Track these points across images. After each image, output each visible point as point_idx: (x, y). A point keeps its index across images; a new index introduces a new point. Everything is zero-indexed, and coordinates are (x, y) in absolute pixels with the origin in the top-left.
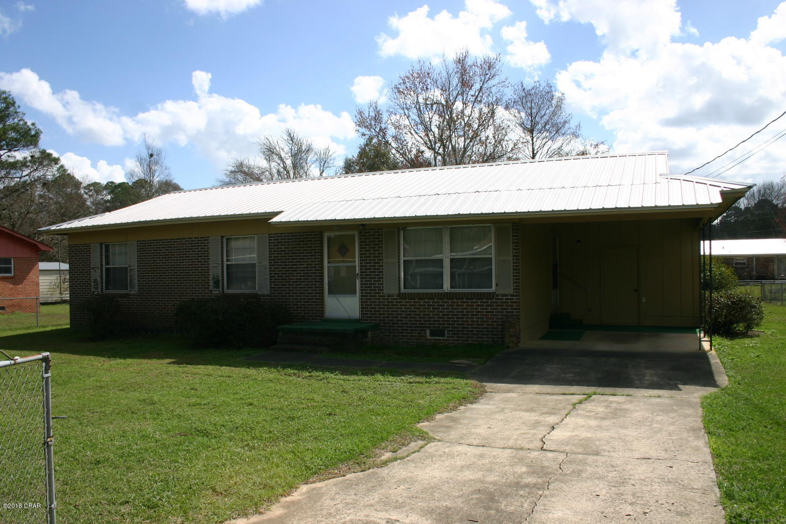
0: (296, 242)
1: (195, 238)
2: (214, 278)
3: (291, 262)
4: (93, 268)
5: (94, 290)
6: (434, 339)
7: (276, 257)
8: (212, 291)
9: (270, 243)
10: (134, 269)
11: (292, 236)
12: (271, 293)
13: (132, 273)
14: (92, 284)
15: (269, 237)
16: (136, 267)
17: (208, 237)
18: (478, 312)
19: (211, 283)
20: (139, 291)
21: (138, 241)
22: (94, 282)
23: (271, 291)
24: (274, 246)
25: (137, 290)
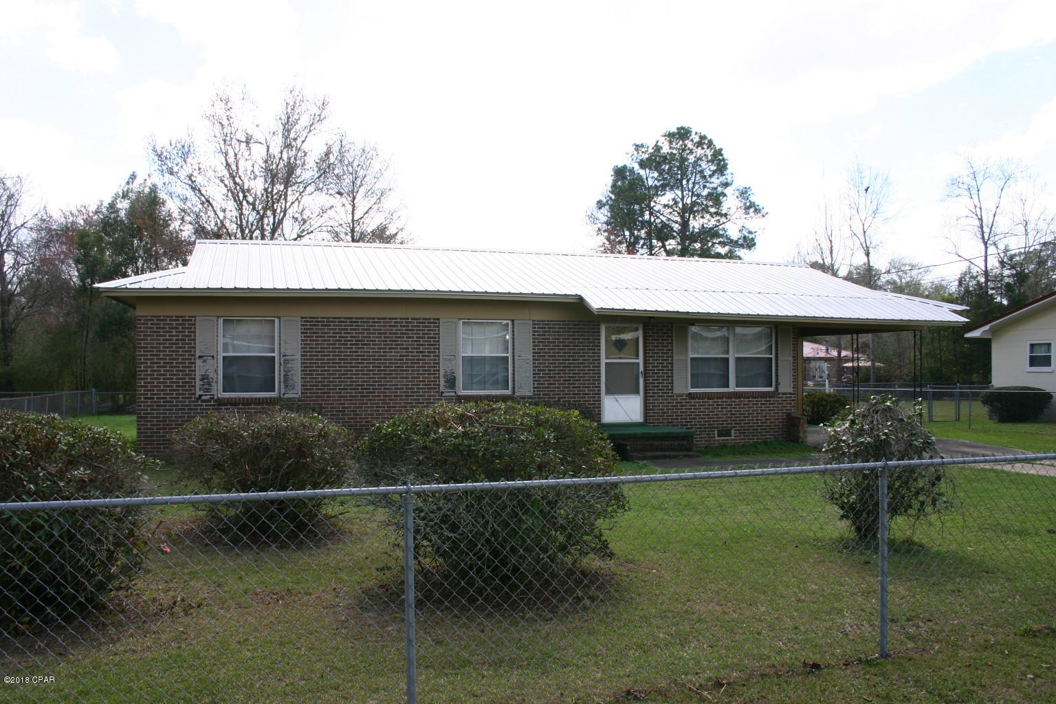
0: (569, 332)
1: (412, 319)
2: (445, 376)
3: (562, 356)
4: (200, 357)
5: (201, 393)
6: (723, 440)
7: (541, 349)
8: (442, 393)
9: (534, 331)
10: (294, 360)
11: (563, 325)
12: (534, 395)
13: (289, 365)
14: (198, 383)
15: (533, 324)
16: (298, 356)
17: (438, 319)
18: (762, 410)
19: (442, 382)
20: (302, 393)
21: (302, 318)
22: (202, 380)
23: (534, 391)
24: (538, 335)
25: (300, 393)
